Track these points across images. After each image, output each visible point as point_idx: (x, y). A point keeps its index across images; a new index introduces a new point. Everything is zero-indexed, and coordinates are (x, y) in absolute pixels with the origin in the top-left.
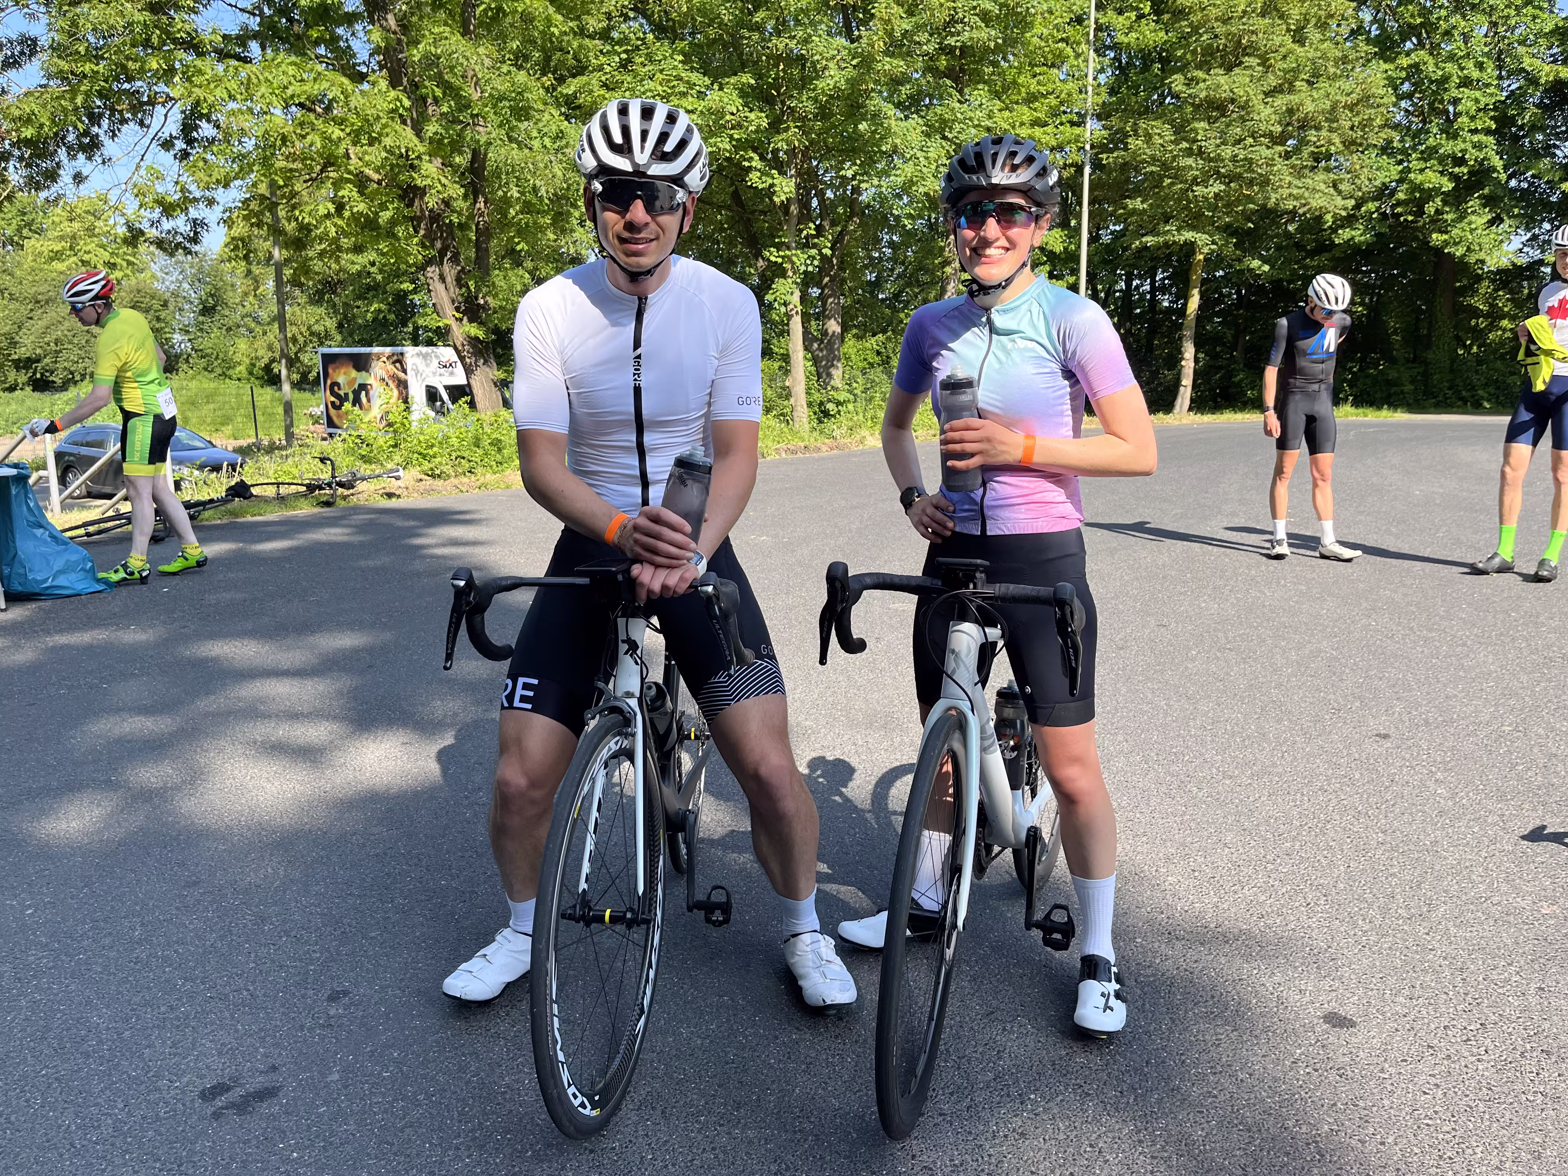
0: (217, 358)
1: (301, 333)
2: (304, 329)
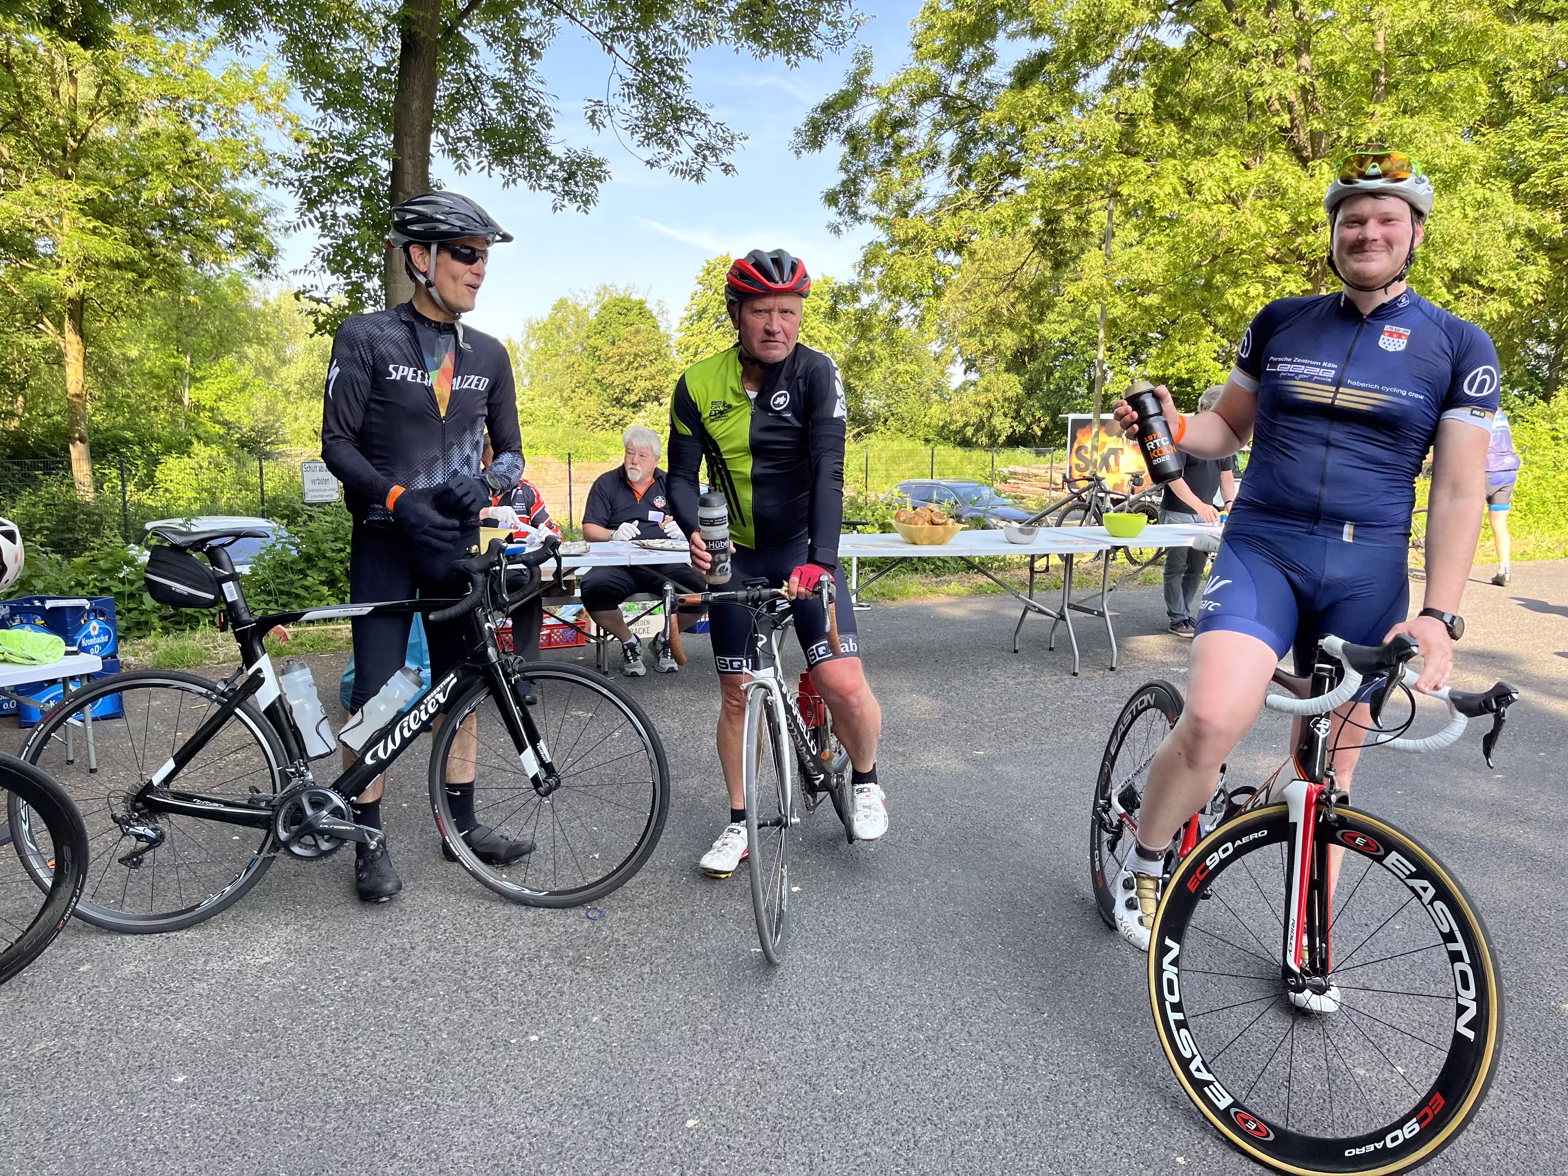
0: (911, 421)
1: (996, 399)
2: (999, 396)
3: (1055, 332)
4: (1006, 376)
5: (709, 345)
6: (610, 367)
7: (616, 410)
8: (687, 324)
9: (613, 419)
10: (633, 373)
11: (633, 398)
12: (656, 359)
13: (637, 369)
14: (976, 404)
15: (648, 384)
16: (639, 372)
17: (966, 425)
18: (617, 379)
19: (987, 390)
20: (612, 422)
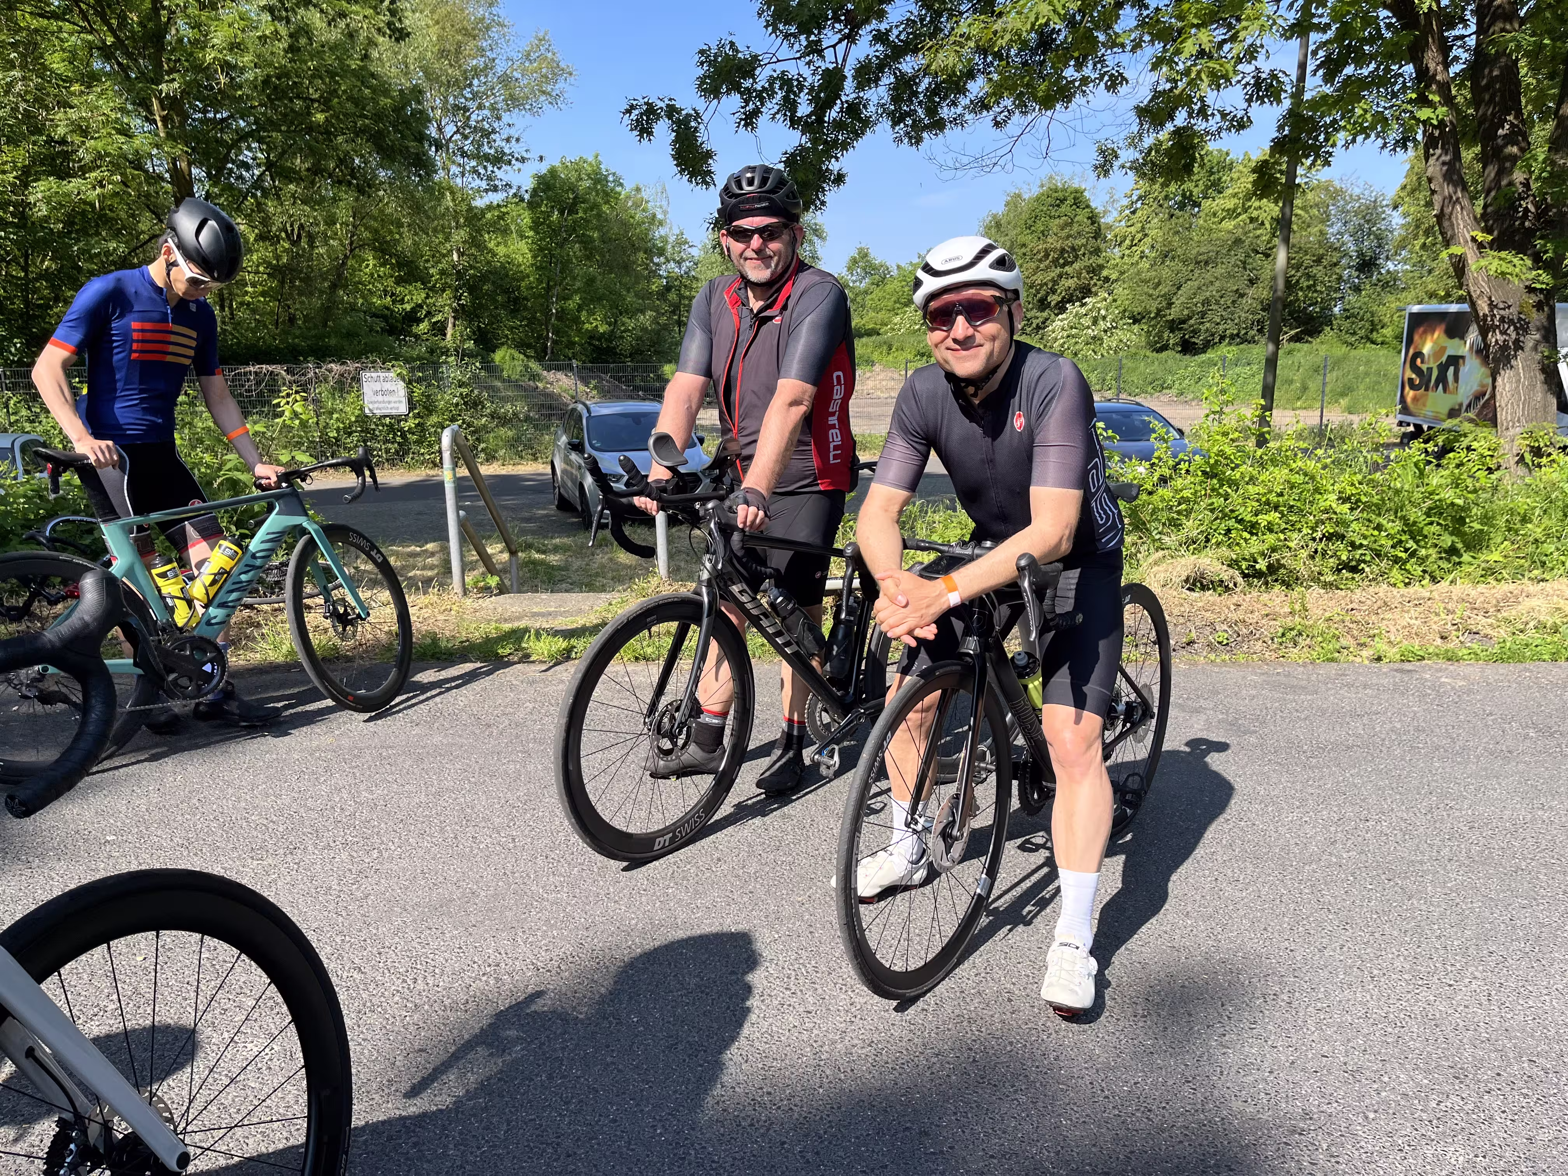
0: (1362, 319)
5: (1146, 235)
6: (1033, 265)
7: (1039, 314)
8: (1127, 212)
9: (1035, 322)
10: (1058, 270)
11: (1054, 299)
12: (1084, 255)
13: (1063, 266)
15: (1071, 283)
16: (1067, 268)
18: (1039, 278)
20: (1034, 325)
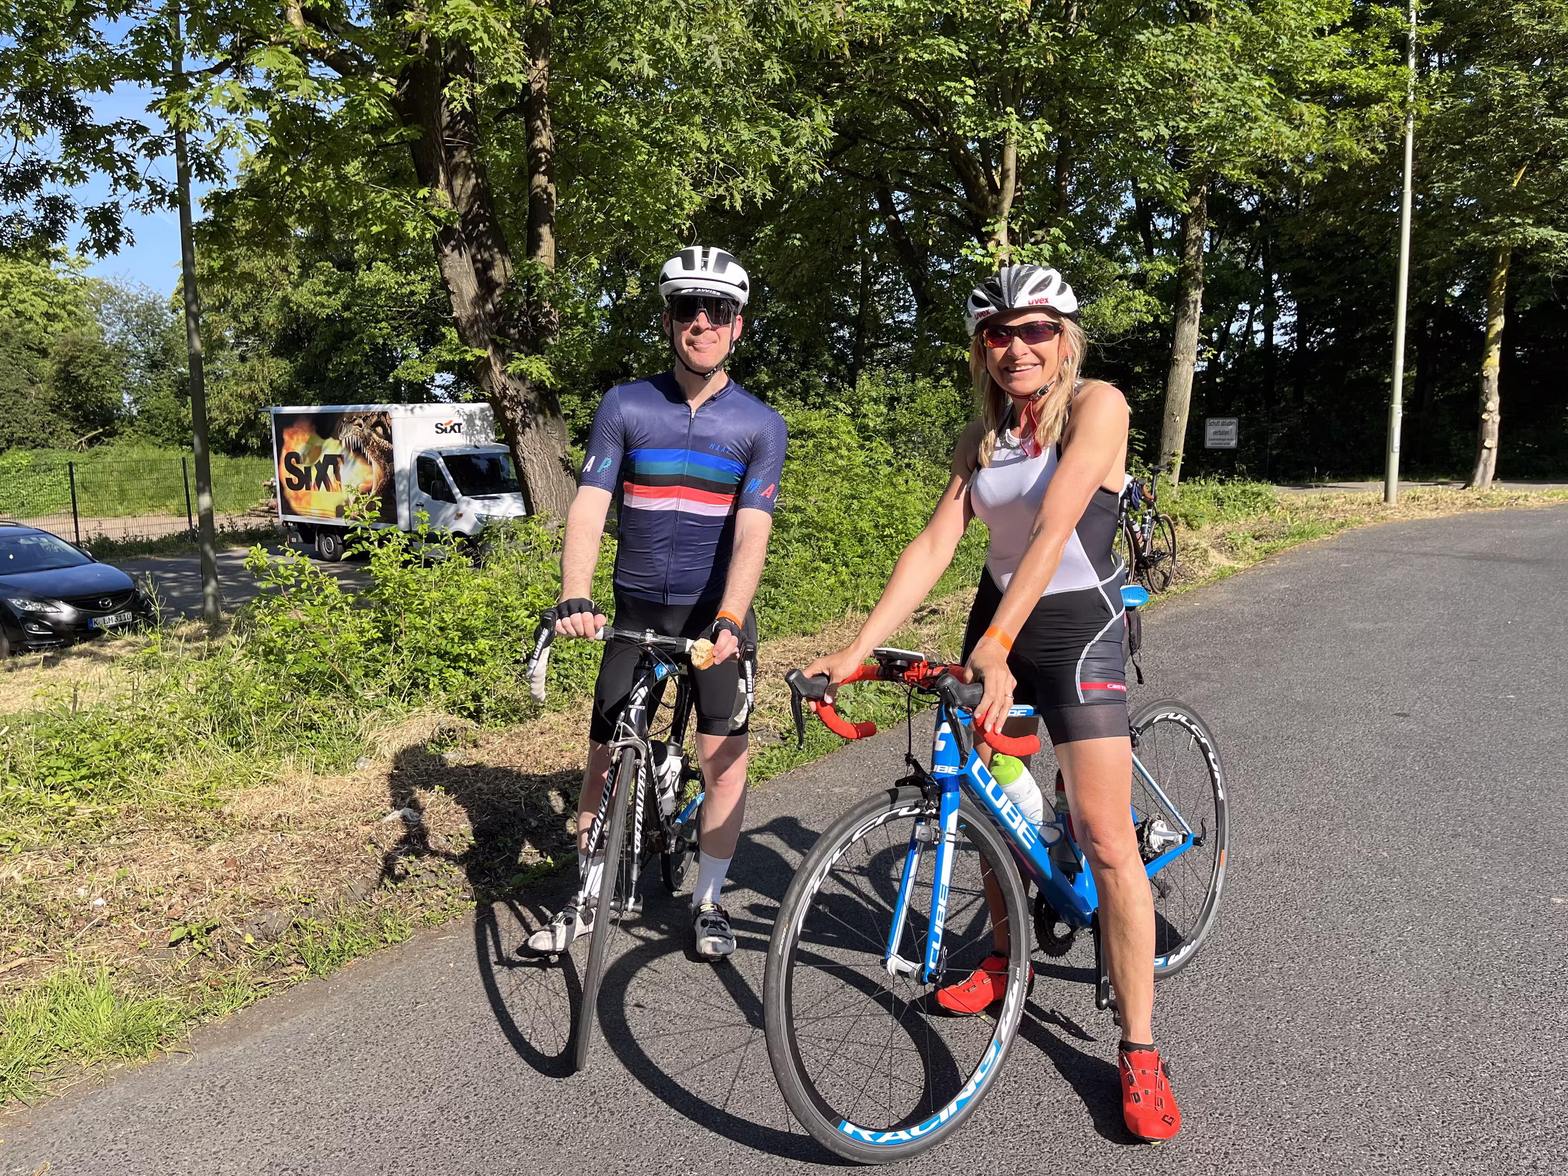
3: (323, 306)
4: (272, 362)
14: (241, 396)
17: (230, 423)
19: (251, 379)
